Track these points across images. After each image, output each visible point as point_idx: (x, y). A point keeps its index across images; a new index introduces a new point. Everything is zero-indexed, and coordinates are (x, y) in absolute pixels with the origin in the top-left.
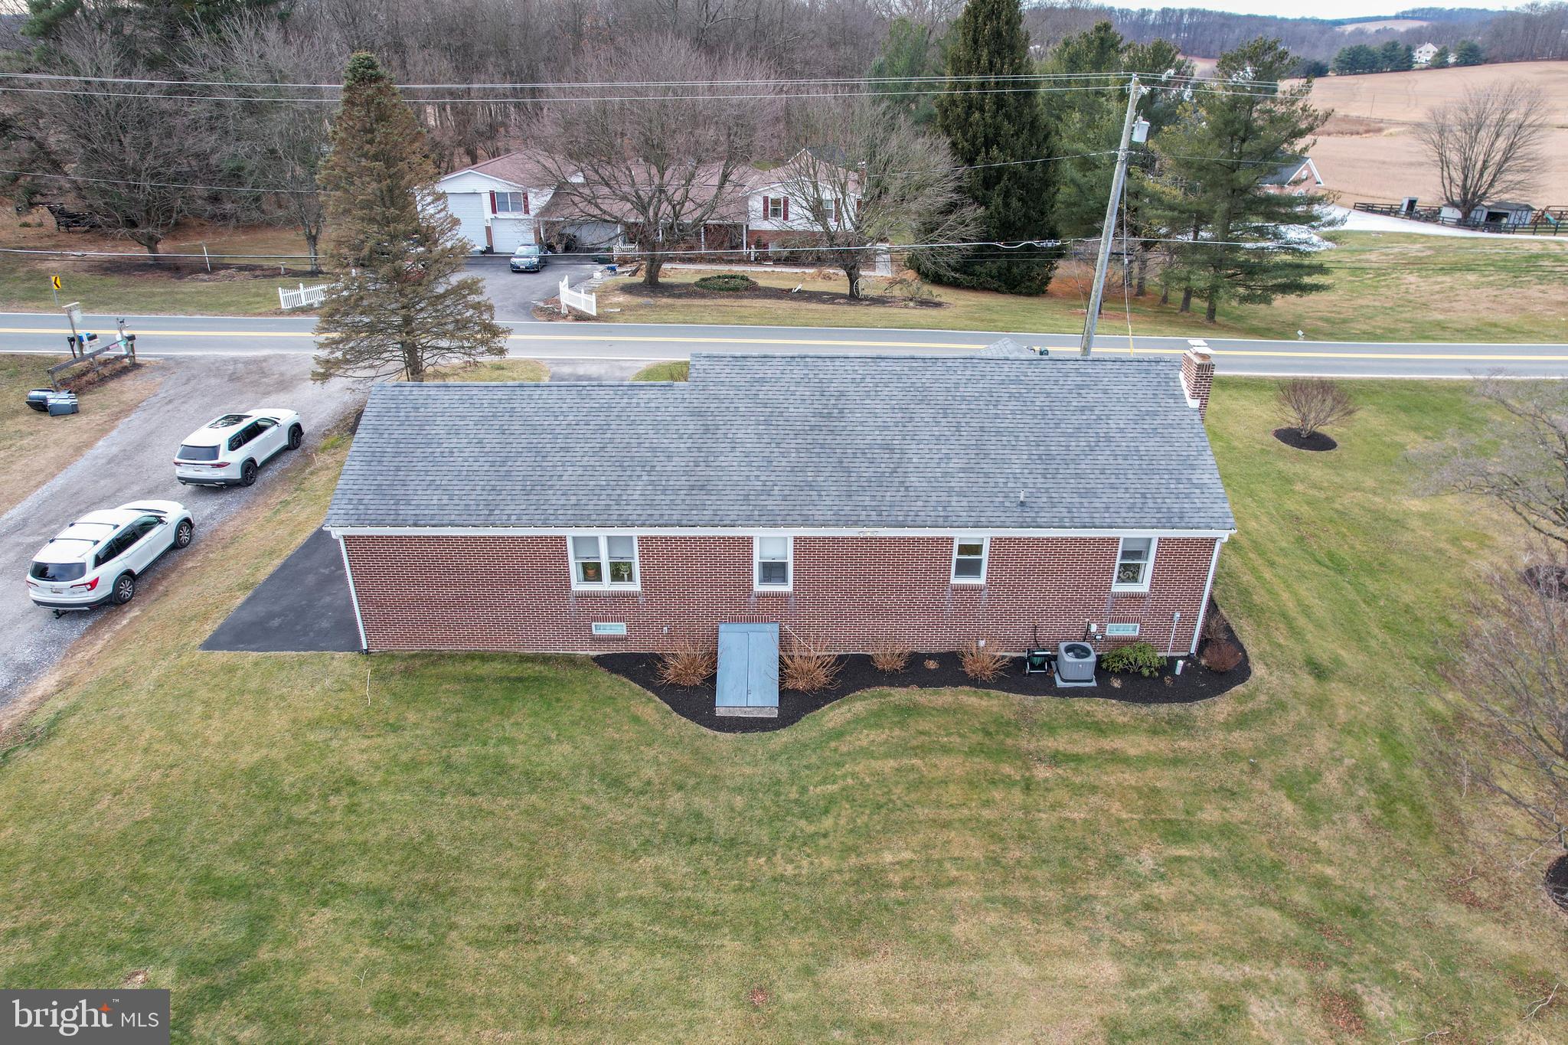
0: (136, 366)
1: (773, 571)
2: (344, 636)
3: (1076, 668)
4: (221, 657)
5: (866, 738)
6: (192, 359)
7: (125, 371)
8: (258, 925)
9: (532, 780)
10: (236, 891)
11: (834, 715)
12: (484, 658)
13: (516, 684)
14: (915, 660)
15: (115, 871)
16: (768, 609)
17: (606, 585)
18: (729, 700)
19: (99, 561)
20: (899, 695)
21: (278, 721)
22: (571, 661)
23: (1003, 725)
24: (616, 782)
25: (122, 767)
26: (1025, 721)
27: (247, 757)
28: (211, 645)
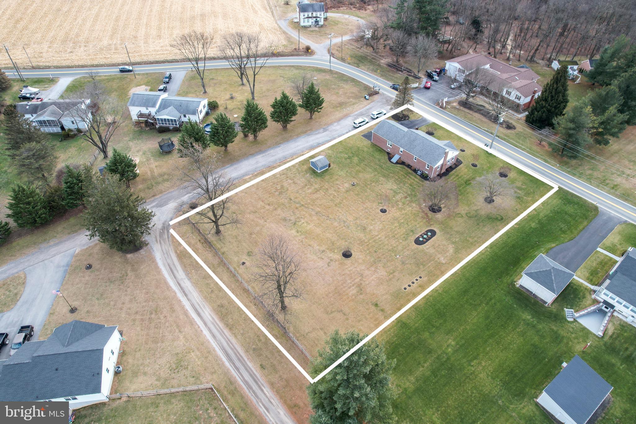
0: (379, 93)
1: (401, 152)
2: (370, 140)
3: (419, 173)
4: (362, 137)
5: (399, 168)
6: (385, 94)
7: (377, 94)
8: (353, 156)
9: (374, 157)
10: (353, 154)
11: (398, 165)
12: (379, 147)
13: (380, 150)
14: (409, 165)
15: (348, 149)
16: (400, 154)
17: (389, 146)
18: (392, 160)
19: (359, 123)
20: (405, 167)
21: (362, 144)
22: (385, 151)
23: (409, 173)
24: (379, 161)
25: (352, 142)
26: (412, 174)
27: (359, 146)
28: (362, 136)
